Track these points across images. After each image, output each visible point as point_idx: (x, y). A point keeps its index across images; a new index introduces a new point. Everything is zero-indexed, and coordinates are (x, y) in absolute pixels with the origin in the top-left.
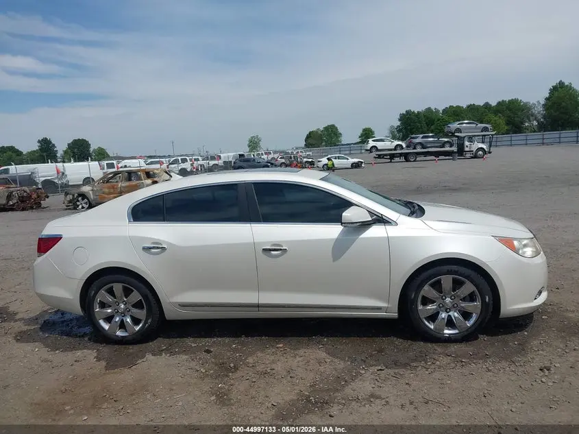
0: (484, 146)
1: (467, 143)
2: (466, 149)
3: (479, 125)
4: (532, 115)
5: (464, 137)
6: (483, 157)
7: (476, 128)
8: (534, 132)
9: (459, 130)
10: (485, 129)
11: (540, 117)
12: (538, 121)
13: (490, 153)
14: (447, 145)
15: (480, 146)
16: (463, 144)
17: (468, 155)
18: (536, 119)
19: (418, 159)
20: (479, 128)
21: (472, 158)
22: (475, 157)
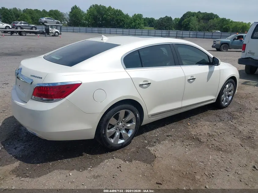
0: (58, 31)
1: (50, 29)
2: (50, 32)
3: (55, 20)
4: (65, 18)
5: (49, 26)
6: (58, 36)
7: (54, 22)
8: (66, 26)
9: (46, 22)
10: (58, 23)
11: (68, 20)
12: (67, 22)
13: (61, 34)
14: (34, 28)
15: (56, 31)
16: (49, 29)
17: (51, 35)
18: (66, 21)
19: (27, 35)
20: (55, 22)
21: (53, 36)
22: (54, 35)
